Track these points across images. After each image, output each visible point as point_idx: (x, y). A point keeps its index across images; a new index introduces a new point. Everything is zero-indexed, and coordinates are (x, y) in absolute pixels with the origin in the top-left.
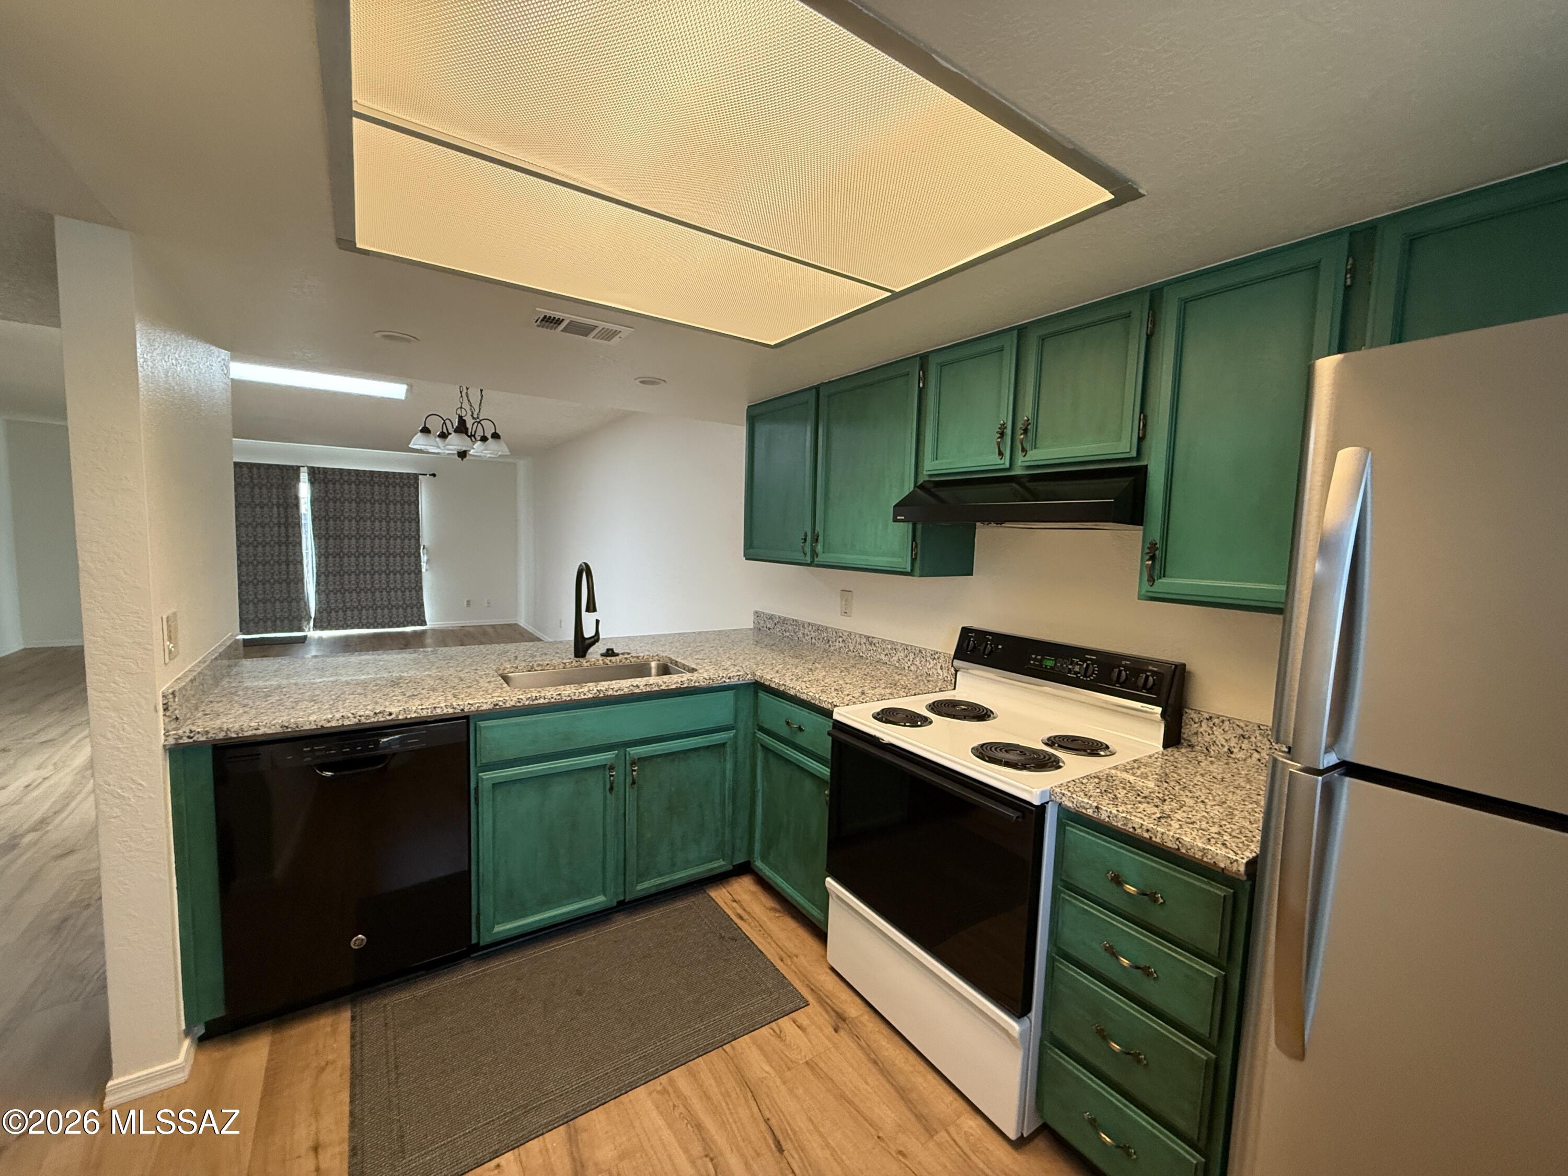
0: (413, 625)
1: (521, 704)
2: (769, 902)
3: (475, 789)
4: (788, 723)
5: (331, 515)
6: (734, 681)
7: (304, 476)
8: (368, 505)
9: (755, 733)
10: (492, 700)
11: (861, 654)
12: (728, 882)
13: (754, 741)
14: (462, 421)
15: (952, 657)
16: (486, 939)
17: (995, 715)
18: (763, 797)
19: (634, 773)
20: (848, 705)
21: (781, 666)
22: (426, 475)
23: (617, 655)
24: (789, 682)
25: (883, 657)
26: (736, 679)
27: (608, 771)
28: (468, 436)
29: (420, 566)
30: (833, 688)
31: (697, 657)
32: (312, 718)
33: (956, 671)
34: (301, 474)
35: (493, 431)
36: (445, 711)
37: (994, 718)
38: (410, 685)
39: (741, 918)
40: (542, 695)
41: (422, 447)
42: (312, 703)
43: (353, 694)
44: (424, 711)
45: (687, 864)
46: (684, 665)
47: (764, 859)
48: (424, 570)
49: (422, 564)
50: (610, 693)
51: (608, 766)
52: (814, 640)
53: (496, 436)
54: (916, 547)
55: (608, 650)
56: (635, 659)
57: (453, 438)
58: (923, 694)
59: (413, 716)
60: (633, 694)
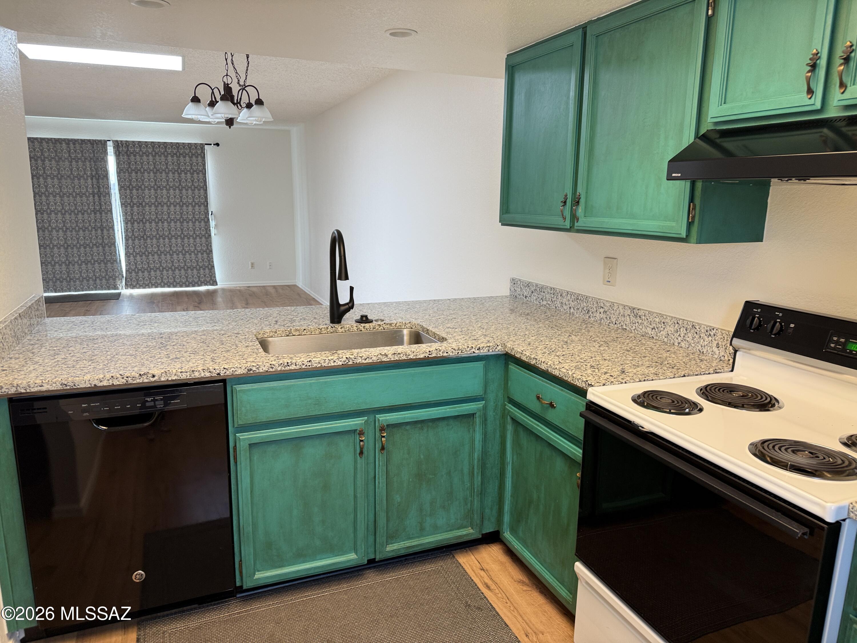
0: (206, 285)
1: (274, 370)
2: (517, 574)
3: (234, 448)
4: (538, 398)
5: (134, 184)
6: (484, 352)
7: (110, 149)
8: (164, 174)
9: (505, 405)
10: (246, 365)
11: (624, 327)
12: (476, 549)
13: (504, 414)
14: (228, 88)
15: (731, 334)
16: (248, 584)
17: (780, 404)
18: (512, 469)
19: (383, 439)
20: (604, 385)
21: (534, 338)
22: (211, 144)
23: (371, 322)
24: (540, 356)
25: (649, 331)
26: (486, 350)
27: (358, 436)
28: (234, 104)
29: (210, 230)
30: (589, 365)
31: (449, 325)
32: (87, 377)
33: (736, 351)
34: (108, 148)
35: (257, 98)
36: (202, 375)
37: (780, 408)
38: (175, 347)
39: (488, 587)
40: (294, 361)
41: (193, 117)
42: (90, 363)
43: (125, 355)
44: (183, 374)
45: (436, 529)
46: (435, 334)
47: (514, 531)
48: (213, 234)
49: (211, 228)
50: (359, 360)
51: (358, 432)
52: (572, 310)
53: (259, 102)
54: (694, 208)
55: (362, 317)
56: (388, 326)
57: (221, 106)
58: (693, 375)
59: (174, 378)
60: (382, 362)
